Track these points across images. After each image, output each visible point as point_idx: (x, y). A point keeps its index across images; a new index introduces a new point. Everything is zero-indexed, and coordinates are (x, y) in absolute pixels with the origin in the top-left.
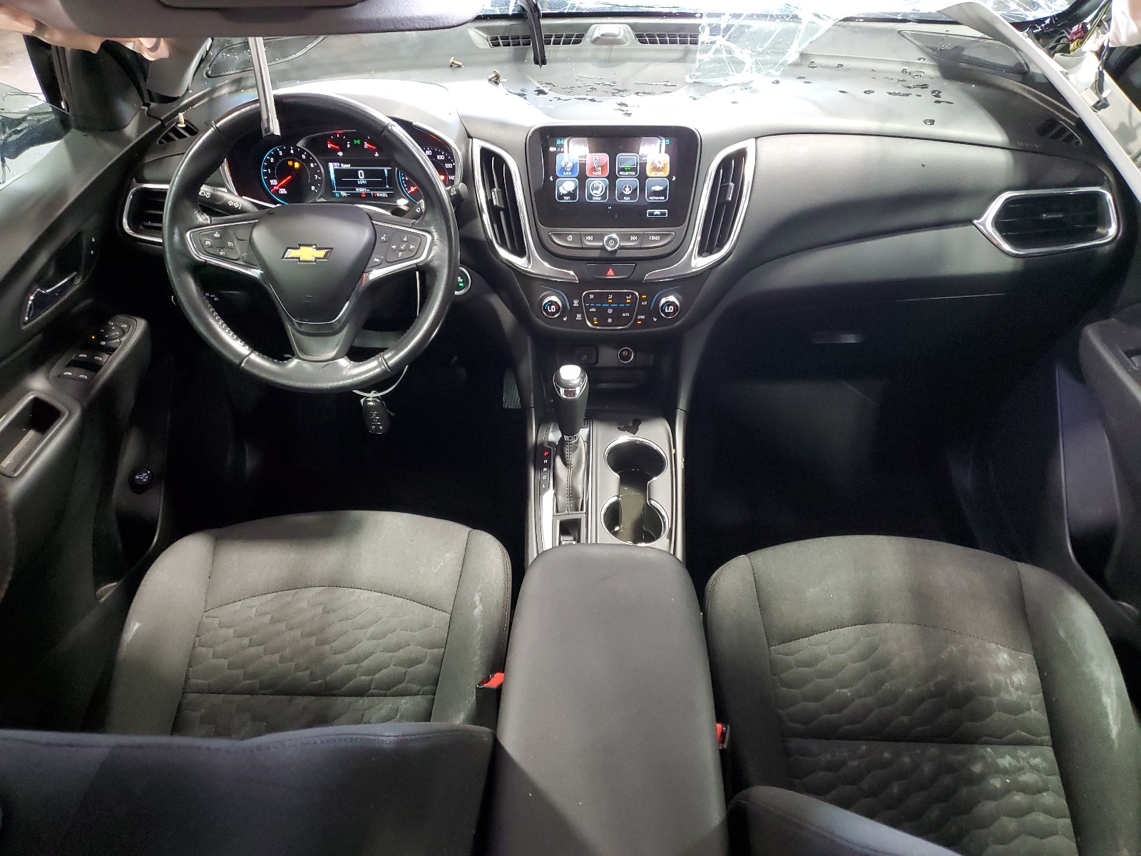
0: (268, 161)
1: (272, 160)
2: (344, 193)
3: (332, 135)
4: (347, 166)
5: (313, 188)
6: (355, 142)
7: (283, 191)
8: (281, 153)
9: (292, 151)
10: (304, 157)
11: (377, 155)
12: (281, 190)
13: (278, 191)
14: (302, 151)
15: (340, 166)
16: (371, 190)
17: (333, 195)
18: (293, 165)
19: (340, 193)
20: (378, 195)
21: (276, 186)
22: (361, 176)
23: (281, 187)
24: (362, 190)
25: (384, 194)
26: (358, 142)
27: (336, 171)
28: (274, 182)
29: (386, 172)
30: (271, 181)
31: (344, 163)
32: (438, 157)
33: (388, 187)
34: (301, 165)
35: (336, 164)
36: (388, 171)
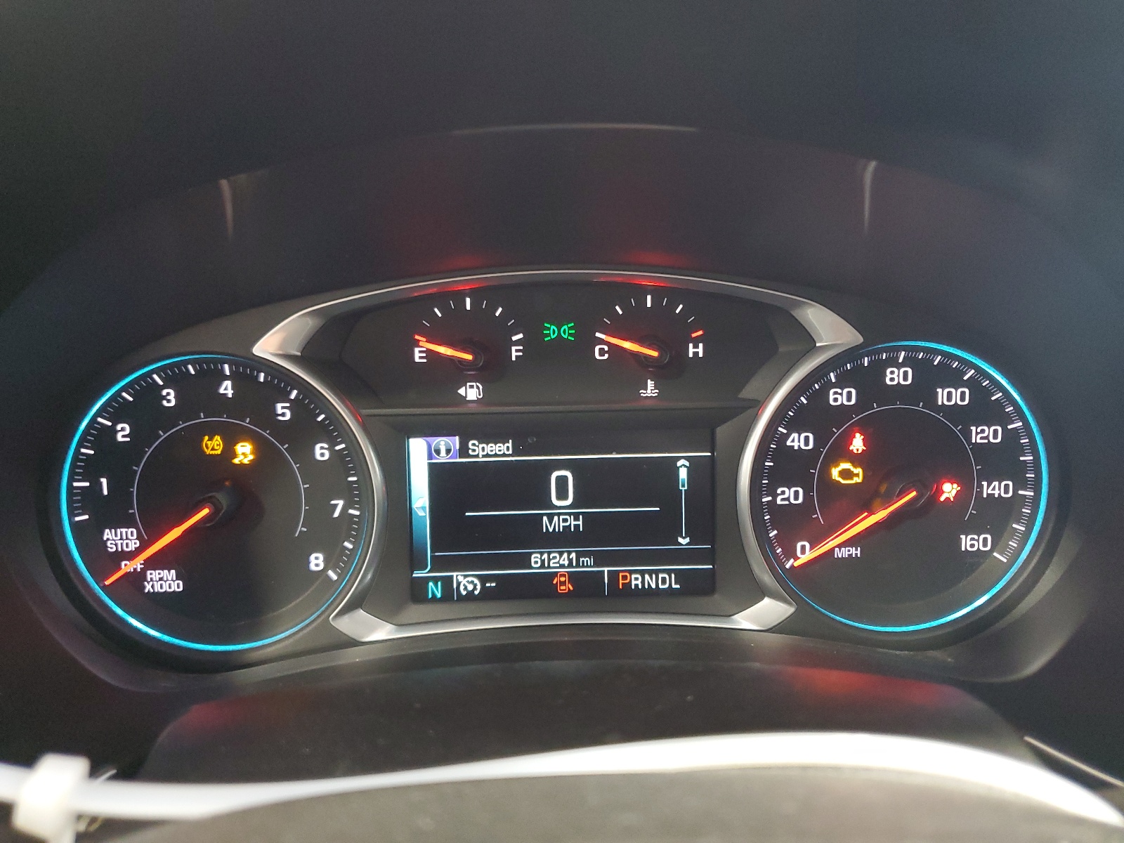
0: (100, 437)
1: (123, 432)
2: (466, 581)
3: (441, 297)
4: (500, 451)
5: (317, 561)
6: (552, 331)
7: (165, 581)
8: (170, 398)
9: (227, 388)
10: (283, 411)
11: (650, 389)
12: (153, 575)
13: (137, 579)
14: (280, 382)
15: (464, 451)
16: (601, 559)
17: (417, 593)
18: (229, 452)
19: (447, 582)
20: (636, 581)
21: (131, 556)
22: (562, 494)
23: (155, 562)
24: (559, 562)
25: (662, 579)
26: (567, 331)
27: (438, 473)
28: (120, 539)
29: (683, 474)
30: (108, 534)
31: (486, 438)
32: (942, 396)
33: (683, 541)
34: (262, 448)
35: (442, 442)
36: (694, 465)
